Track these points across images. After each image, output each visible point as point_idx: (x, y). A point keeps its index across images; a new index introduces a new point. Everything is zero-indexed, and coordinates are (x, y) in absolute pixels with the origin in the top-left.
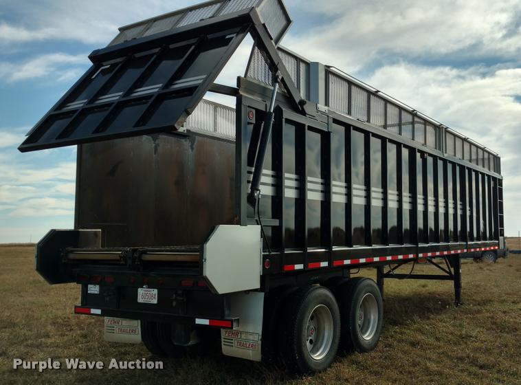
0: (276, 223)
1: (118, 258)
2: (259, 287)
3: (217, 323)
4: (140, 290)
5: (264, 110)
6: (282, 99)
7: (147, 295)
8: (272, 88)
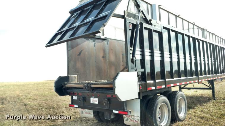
0: (143, 70)
1: (82, 86)
2: (138, 97)
3: (122, 113)
4: (91, 98)
5: (135, 24)
6: (142, 19)
7: (94, 100)
8: (138, 15)
